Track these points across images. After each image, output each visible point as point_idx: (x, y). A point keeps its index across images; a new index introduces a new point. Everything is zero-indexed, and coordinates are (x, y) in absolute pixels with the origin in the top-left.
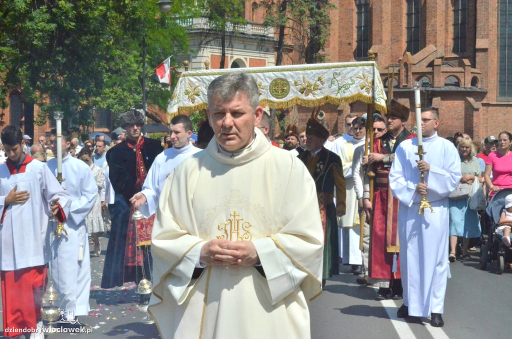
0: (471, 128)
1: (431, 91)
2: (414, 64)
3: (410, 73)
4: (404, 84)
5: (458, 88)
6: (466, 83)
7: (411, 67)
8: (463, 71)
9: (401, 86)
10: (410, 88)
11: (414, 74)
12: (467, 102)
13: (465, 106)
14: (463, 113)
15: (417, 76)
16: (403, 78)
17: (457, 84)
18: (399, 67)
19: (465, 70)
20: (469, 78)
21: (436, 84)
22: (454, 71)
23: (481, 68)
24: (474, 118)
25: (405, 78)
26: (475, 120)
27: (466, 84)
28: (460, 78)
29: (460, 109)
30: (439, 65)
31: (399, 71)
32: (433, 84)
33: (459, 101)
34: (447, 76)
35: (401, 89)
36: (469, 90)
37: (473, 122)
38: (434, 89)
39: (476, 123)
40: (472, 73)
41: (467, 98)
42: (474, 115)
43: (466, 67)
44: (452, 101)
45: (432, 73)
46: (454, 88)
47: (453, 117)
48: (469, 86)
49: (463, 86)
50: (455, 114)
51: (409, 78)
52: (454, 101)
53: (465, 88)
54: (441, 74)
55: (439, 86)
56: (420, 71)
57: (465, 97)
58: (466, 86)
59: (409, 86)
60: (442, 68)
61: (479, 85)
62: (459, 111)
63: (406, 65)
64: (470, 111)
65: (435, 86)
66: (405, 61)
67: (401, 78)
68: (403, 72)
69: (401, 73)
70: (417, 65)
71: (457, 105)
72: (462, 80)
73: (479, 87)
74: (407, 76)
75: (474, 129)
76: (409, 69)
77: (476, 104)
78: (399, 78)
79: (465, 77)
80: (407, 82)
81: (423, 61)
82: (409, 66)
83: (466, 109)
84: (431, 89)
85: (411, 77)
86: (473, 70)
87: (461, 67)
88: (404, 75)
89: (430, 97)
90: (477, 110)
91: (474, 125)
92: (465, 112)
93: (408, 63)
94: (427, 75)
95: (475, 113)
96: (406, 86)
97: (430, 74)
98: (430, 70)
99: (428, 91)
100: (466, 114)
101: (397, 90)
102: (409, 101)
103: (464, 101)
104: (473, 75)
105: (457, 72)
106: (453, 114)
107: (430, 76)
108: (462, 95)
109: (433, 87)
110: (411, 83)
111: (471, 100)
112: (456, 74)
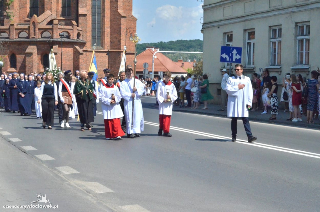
0: (77, 66)
1: (52, 41)
2: (39, 23)
3: (37, 29)
4: (32, 36)
5: (69, 39)
6: (74, 36)
7: (37, 24)
8: (72, 28)
9: (31, 37)
10: (37, 39)
11: (39, 29)
12: (75, 49)
13: (74, 52)
14: (72, 56)
15: (41, 31)
16: (32, 32)
17: (68, 37)
18: (29, 24)
19: (73, 27)
20: (75, 34)
21: (55, 37)
22: (66, 28)
23: (82, 27)
24: (80, 59)
25: (34, 32)
26: (81, 61)
27: (74, 38)
28: (70, 33)
29: (70, 53)
30: (57, 24)
31: (29, 27)
32: (53, 36)
33: (69, 48)
34: (62, 32)
35: (30, 39)
36: (76, 41)
37: (79, 62)
38: (54, 40)
39: (81, 63)
40: (78, 30)
41: (75, 46)
42: (80, 57)
43: (74, 26)
44: (65, 48)
45: (52, 29)
46: (66, 40)
47: (66, 58)
48: (76, 38)
49: (72, 38)
50: (67, 57)
51: (36, 32)
52: (67, 48)
53: (73, 40)
54: (58, 30)
55: (57, 38)
56: (44, 28)
57: (74, 46)
58: (74, 39)
59: (36, 38)
60: (58, 26)
61: (81, 38)
62: (69, 55)
63: (34, 23)
64: (77, 55)
65: (54, 38)
66: (33, 21)
67: (30, 32)
68: (32, 28)
69: (30, 29)
70: (41, 24)
71: (69, 51)
72: (72, 35)
73: (81, 39)
74: (35, 31)
75: (80, 67)
76: (36, 26)
77: (81, 51)
78: (29, 32)
79: (73, 33)
80: (35, 35)
81: (44, 21)
82: (36, 24)
83: (74, 53)
84: (52, 40)
85: (37, 31)
86: (78, 28)
87: (71, 26)
88: (32, 30)
89: (51, 45)
90: (82, 54)
91: (80, 64)
92: (74, 55)
93: (35, 22)
94: (49, 31)
95: (81, 56)
96: (34, 37)
97: (51, 30)
98: (50, 27)
99: (50, 41)
100: (74, 57)
101: (28, 40)
102: (36, 48)
103: (72, 48)
104: (78, 31)
105: (68, 29)
106: (66, 57)
107: (51, 31)
108: (71, 44)
109: (53, 39)
110: (38, 35)
111: (77, 47)
112: (67, 30)
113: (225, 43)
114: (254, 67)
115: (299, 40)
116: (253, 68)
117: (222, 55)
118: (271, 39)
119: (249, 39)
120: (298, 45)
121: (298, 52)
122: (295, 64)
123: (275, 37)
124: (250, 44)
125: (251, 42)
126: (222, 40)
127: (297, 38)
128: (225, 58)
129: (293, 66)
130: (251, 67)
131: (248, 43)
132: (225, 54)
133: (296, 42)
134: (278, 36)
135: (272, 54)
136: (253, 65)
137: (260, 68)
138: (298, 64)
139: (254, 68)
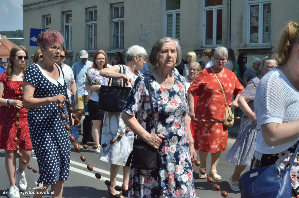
113: (44, 26)
114: (71, 51)
115: (114, 23)
116: (70, 53)
117: (31, 39)
118: (88, 22)
119: (67, 21)
120: (113, 28)
121: (114, 36)
122: (111, 48)
123: (92, 20)
124: (68, 27)
125: (69, 25)
126: (41, 23)
127: (112, 21)
128: (34, 41)
129: (108, 51)
130: (69, 52)
131: (66, 26)
132: (35, 37)
133: (111, 25)
134: (95, 19)
135: (89, 38)
136: (71, 49)
137: (77, 53)
138: (114, 48)
139: (72, 53)
